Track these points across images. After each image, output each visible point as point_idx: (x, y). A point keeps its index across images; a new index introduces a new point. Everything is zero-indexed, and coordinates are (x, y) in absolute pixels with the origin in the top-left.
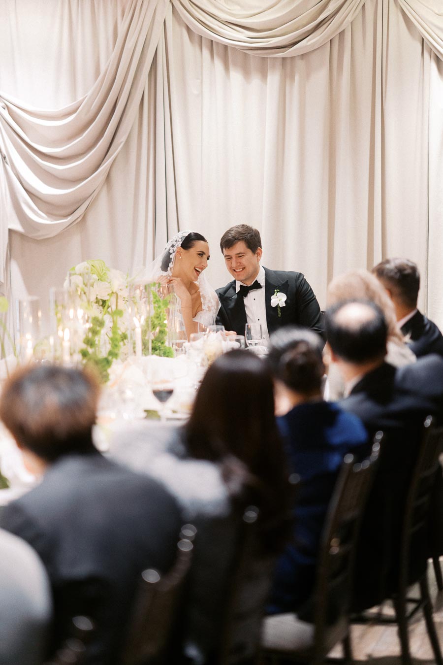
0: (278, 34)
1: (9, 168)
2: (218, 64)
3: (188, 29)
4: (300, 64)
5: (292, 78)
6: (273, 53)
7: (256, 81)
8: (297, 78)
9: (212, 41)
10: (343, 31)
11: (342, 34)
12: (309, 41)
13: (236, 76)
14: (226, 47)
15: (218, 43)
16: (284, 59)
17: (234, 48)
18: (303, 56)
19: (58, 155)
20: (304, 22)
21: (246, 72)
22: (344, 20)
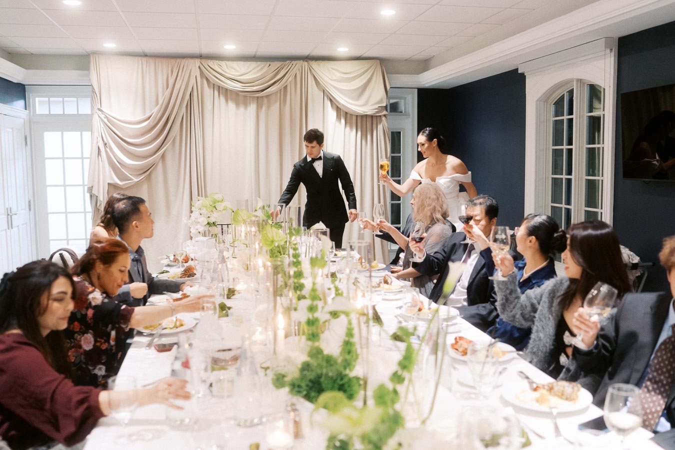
0: (255, 85)
1: (108, 150)
2: (222, 99)
3: (207, 79)
4: (265, 100)
5: (262, 107)
6: (253, 94)
7: (242, 109)
8: (264, 108)
9: (219, 86)
10: (286, 85)
11: (286, 88)
12: (272, 89)
13: (232, 105)
14: (227, 89)
15: (222, 88)
16: (258, 97)
17: (231, 91)
18: (267, 96)
19: (137, 143)
20: (267, 80)
21: (238, 105)
22: (287, 80)
